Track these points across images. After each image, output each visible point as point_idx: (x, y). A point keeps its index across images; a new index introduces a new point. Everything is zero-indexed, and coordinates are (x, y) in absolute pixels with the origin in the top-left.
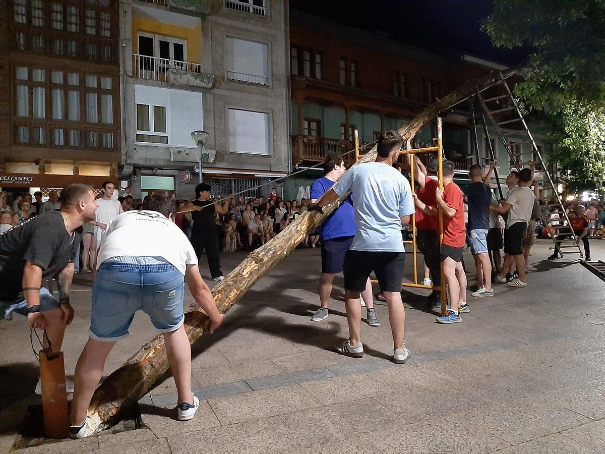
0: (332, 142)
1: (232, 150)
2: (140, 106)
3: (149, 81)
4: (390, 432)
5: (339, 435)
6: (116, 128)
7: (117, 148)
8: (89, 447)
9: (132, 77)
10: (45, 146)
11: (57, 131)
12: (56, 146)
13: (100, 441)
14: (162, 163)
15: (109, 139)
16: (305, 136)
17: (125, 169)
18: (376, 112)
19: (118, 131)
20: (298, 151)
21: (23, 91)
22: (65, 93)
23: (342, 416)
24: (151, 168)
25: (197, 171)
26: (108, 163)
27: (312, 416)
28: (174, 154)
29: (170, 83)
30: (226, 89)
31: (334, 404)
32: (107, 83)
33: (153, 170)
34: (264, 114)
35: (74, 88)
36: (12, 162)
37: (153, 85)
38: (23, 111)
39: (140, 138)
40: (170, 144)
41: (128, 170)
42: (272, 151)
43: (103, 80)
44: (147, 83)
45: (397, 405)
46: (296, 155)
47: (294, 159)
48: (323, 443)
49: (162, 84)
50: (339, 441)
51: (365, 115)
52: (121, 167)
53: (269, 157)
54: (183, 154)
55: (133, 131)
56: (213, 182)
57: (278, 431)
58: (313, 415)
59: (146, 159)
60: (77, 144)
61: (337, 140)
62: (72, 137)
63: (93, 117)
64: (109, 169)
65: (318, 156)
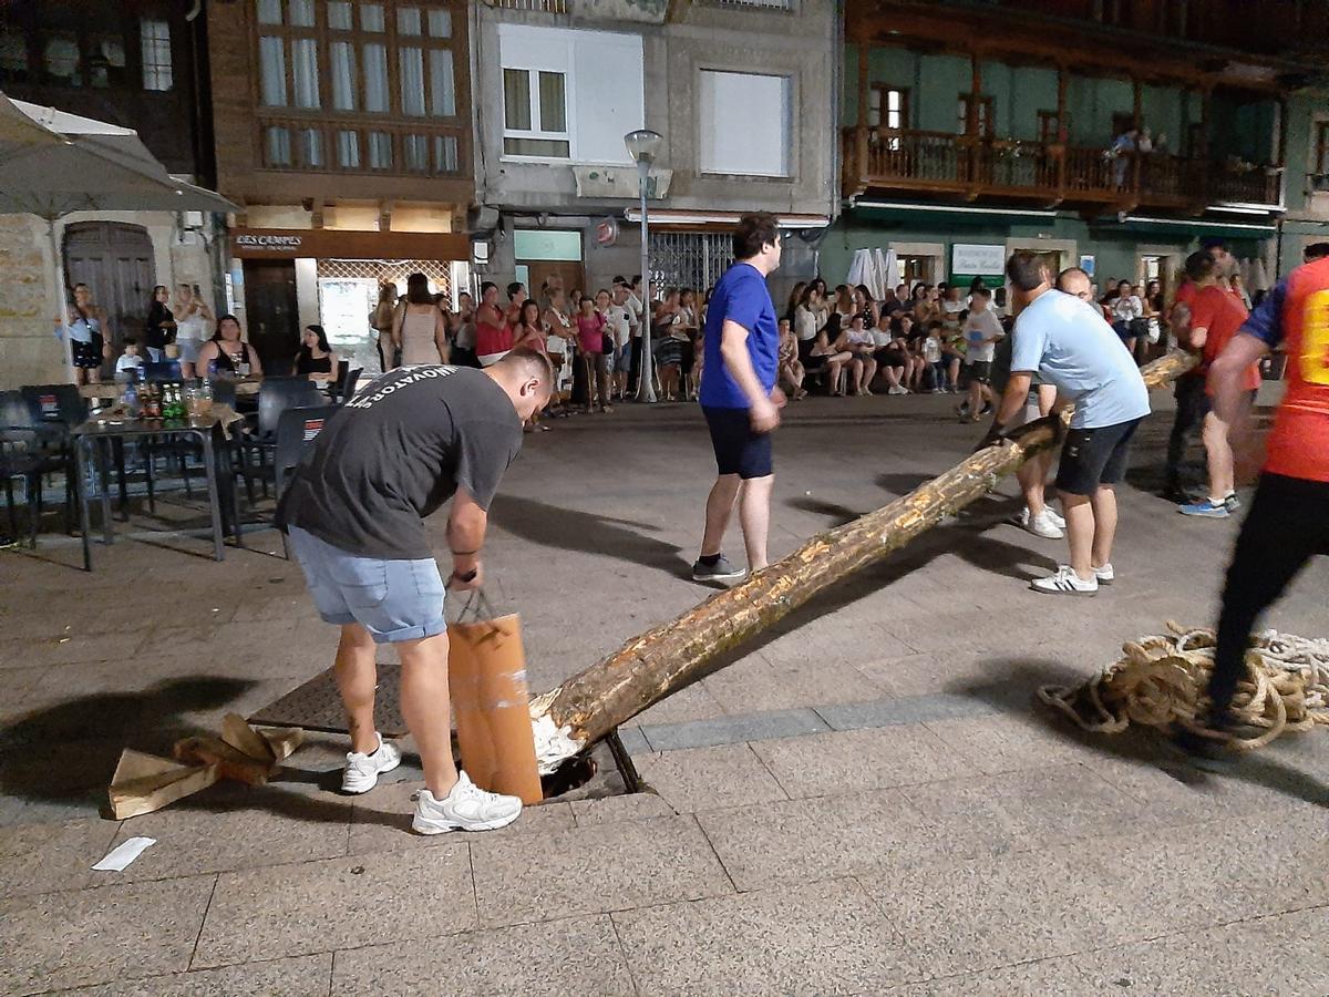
0: (937, 139)
1: (705, 169)
2: (510, 74)
3: (531, 14)
4: (1130, 841)
5: (1025, 839)
6: (462, 126)
7: (463, 172)
8: (561, 823)
9: (491, 7)
10: (323, 169)
11: (344, 135)
12: (344, 168)
13: (576, 813)
14: (557, 202)
15: (447, 150)
16: (873, 129)
17: (482, 216)
18: (1045, 62)
19: (467, 135)
20: (855, 165)
21: (271, 48)
22: (356, 50)
23: (1026, 799)
24: (535, 213)
25: (633, 217)
26: (446, 204)
27: (963, 794)
28: (582, 179)
29: (572, 16)
30: (696, 24)
31: (1005, 772)
32: (441, 23)
33: (536, 216)
34: (780, 79)
35: (373, 38)
36: (259, 204)
37: (536, 22)
38: (274, 94)
39: (513, 146)
40: (574, 158)
41: (487, 218)
42: (796, 166)
43: (432, 15)
44: (525, 17)
45: (1139, 784)
46: (850, 175)
47: (846, 186)
48: (998, 853)
49: (555, 18)
50: (1030, 851)
51: (1018, 72)
52: (473, 213)
53: (790, 180)
54: (603, 180)
55: (498, 130)
56: (662, 242)
57: (903, 819)
58: (966, 792)
59: (525, 194)
60: (384, 165)
61: (949, 136)
62: (375, 149)
63: (415, 102)
64: (448, 217)
65: (903, 174)
